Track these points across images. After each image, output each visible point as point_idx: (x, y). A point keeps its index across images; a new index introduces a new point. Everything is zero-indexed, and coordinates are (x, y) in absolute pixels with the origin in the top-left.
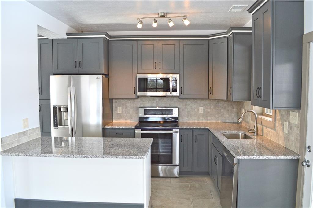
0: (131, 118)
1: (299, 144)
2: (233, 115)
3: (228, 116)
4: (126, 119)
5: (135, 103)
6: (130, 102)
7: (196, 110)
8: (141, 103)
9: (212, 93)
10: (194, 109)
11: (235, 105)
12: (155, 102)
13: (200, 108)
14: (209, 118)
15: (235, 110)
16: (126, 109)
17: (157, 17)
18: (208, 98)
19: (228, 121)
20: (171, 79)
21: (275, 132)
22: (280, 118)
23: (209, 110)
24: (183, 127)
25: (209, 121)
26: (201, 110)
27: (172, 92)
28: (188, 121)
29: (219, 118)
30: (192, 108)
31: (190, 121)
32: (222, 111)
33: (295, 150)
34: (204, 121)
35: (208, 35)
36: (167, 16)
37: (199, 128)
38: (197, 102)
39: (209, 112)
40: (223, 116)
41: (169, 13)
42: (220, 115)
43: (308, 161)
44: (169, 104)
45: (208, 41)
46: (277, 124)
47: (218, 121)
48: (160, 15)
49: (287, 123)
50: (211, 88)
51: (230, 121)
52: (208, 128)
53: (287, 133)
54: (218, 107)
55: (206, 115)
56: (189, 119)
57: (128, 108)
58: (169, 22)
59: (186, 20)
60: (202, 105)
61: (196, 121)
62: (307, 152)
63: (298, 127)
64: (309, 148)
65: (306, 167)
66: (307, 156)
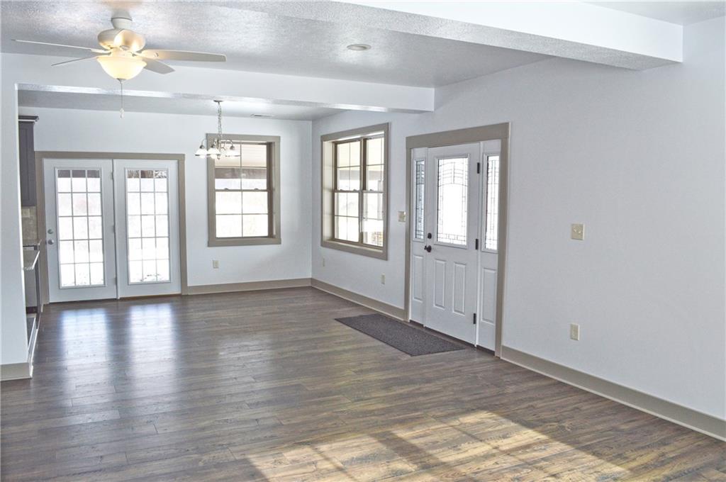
62: (47, 234)
63: (30, 219)
64: (50, 231)
65: (48, 245)
66: (49, 237)
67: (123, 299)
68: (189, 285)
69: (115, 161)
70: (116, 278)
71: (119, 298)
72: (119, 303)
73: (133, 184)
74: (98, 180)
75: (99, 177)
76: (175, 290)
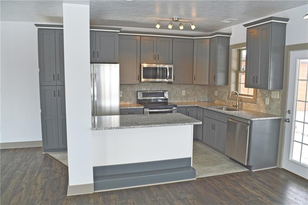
0: (130, 100)
1: (280, 110)
2: (205, 96)
3: (201, 97)
4: (125, 102)
5: (134, 88)
6: (129, 87)
7: (180, 93)
8: (138, 88)
9: (196, 80)
10: (179, 92)
11: (206, 89)
12: (149, 87)
13: (183, 91)
14: (189, 99)
15: (206, 92)
16: (126, 93)
17: (172, 21)
18: (193, 83)
19: (201, 100)
20: (168, 68)
21: (256, 105)
22: (261, 95)
23: (189, 93)
24: (179, 106)
25: (189, 101)
26: (184, 93)
27: (169, 78)
28: (174, 102)
29: (196, 99)
30: (177, 91)
31: (176, 102)
32: (198, 93)
33: (277, 114)
34: (185, 101)
35: (194, 36)
36: (180, 20)
37: (190, 105)
38: (180, 87)
39: (189, 94)
40: (199, 97)
41: (180, 19)
42: (196, 96)
43: (288, 119)
44: (160, 88)
45: (193, 40)
46: (258, 99)
47: (195, 101)
48: (174, 20)
49: (269, 99)
50: (195, 76)
51: (203, 101)
52: (196, 105)
53: (268, 104)
54: (195, 90)
55: (187, 96)
56: (175, 100)
57: (128, 92)
58: (181, 26)
59: (193, 25)
60: (184, 89)
61: (180, 101)
62: (287, 113)
63: (279, 100)
64: (289, 111)
65: (287, 124)
66: (288, 116)
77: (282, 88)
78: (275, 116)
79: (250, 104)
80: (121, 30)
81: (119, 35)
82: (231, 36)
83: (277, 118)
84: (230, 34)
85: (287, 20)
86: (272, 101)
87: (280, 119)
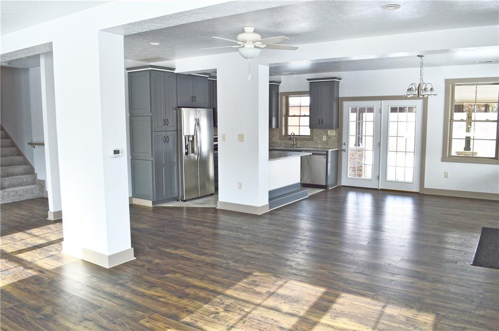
1: (337, 144)
21: (313, 142)
22: (318, 134)
43: (344, 149)
46: (315, 138)
49: (326, 136)
53: (326, 140)
62: (343, 145)
63: (335, 136)
64: (344, 143)
65: (343, 152)
66: (344, 147)
67: (381, 190)
68: (425, 187)
69: (383, 101)
70: (379, 176)
71: (379, 189)
72: (380, 192)
73: (393, 116)
74: (373, 113)
75: (373, 112)
76: (416, 189)
77: (338, 128)
78: (333, 148)
79: (306, 142)
80: (211, 75)
81: (209, 80)
82: (280, 84)
83: (335, 149)
84: (280, 83)
85: (340, 79)
86: (329, 138)
87: (338, 150)
